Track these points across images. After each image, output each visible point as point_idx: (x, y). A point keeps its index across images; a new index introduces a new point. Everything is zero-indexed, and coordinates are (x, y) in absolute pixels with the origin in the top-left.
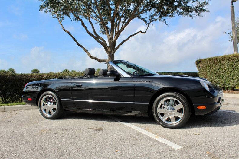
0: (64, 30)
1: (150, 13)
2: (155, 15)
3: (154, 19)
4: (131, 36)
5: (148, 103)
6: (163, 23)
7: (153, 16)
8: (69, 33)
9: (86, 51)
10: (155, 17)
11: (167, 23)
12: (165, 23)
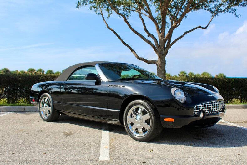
0: (108, 27)
1: (216, 3)
2: (221, 5)
3: (221, 10)
4: (186, 33)
5: (119, 111)
6: (233, 15)
7: (219, 6)
8: (113, 31)
9: (132, 50)
10: (223, 8)
11: (237, 14)
12: (235, 14)
